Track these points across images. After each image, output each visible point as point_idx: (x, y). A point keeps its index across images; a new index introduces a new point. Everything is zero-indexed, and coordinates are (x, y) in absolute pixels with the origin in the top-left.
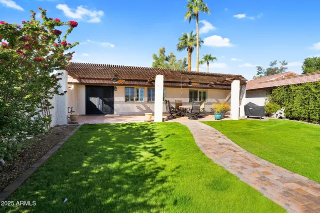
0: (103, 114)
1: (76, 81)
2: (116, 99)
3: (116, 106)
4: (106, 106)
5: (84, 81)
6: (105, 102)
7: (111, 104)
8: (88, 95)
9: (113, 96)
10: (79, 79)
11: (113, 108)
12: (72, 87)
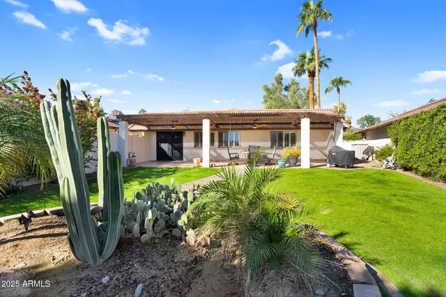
0: (173, 160)
1: (145, 128)
2: (185, 145)
3: (185, 152)
4: (176, 152)
5: (152, 128)
6: (174, 148)
7: (180, 150)
8: (159, 141)
9: (182, 141)
10: (148, 126)
11: (182, 153)
12: (143, 134)
